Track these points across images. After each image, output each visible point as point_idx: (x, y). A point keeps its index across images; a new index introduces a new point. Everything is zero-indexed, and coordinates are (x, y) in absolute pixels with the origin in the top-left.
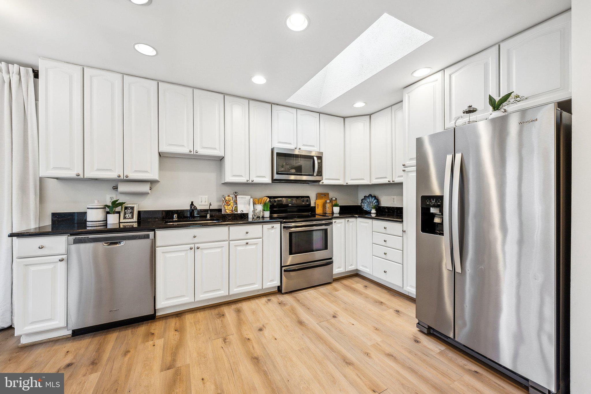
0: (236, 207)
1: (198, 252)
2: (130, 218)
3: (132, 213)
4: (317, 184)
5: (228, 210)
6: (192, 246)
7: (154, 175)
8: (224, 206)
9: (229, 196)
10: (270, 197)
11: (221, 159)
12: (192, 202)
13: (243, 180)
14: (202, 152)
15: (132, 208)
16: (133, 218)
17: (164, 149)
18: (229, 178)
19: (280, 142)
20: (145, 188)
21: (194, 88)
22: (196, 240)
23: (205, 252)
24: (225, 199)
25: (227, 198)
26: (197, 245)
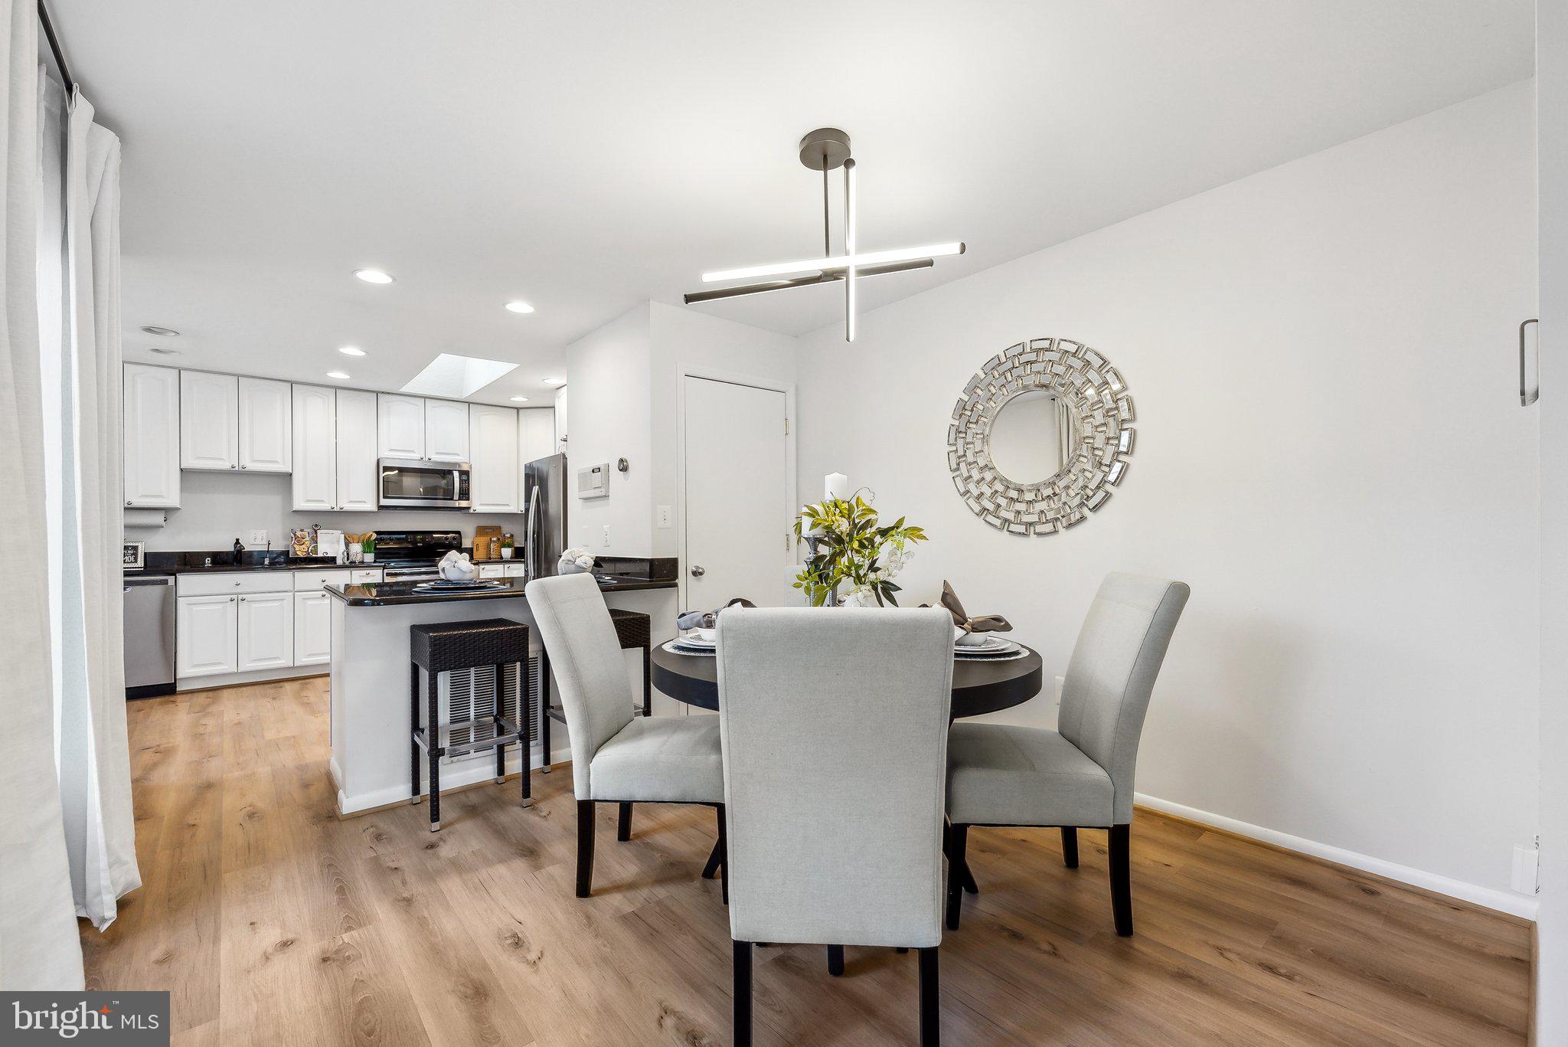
0: (316, 547)
1: (243, 606)
2: (131, 562)
3: (135, 555)
4: (466, 511)
5: (301, 551)
6: (234, 597)
7: (172, 499)
8: (293, 546)
9: (302, 530)
10: (378, 533)
11: (288, 477)
12: (238, 540)
13: (325, 506)
14: (251, 466)
15: (135, 548)
16: (136, 561)
17: (190, 463)
18: (299, 504)
19: (391, 450)
20: (158, 519)
21: (238, 376)
22: (239, 589)
23: (254, 605)
24: (295, 535)
25: (299, 534)
26: (240, 597)
